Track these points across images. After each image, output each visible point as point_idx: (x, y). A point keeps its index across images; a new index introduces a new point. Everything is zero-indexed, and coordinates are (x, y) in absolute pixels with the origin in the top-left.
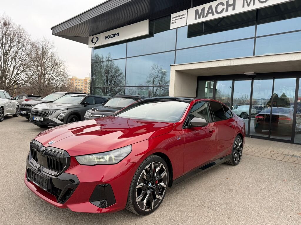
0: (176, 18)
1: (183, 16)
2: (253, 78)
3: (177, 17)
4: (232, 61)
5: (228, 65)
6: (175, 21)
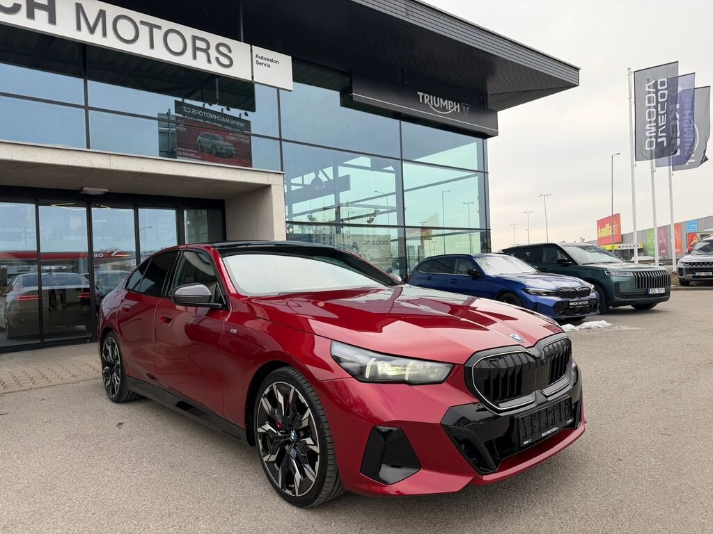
2: (88, 201)
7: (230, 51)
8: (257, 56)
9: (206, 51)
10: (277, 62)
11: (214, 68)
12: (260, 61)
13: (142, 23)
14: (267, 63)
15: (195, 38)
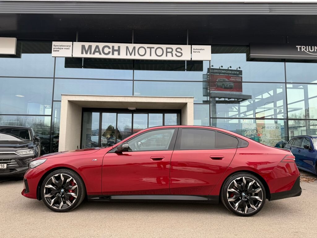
0: (59, 47)
1: (68, 47)
2: (133, 112)
3: (61, 46)
4: (126, 97)
5: (123, 101)
6: (57, 50)
7: (181, 50)
8: (194, 49)
9: (171, 52)
10: (204, 49)
11: (175, 58)
12: (195, 51)
13: (148, 48)
14: (199, 51)
15: (167, 48)
